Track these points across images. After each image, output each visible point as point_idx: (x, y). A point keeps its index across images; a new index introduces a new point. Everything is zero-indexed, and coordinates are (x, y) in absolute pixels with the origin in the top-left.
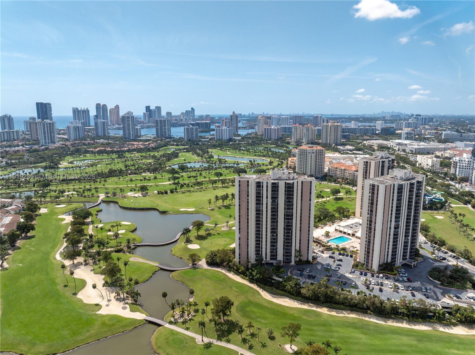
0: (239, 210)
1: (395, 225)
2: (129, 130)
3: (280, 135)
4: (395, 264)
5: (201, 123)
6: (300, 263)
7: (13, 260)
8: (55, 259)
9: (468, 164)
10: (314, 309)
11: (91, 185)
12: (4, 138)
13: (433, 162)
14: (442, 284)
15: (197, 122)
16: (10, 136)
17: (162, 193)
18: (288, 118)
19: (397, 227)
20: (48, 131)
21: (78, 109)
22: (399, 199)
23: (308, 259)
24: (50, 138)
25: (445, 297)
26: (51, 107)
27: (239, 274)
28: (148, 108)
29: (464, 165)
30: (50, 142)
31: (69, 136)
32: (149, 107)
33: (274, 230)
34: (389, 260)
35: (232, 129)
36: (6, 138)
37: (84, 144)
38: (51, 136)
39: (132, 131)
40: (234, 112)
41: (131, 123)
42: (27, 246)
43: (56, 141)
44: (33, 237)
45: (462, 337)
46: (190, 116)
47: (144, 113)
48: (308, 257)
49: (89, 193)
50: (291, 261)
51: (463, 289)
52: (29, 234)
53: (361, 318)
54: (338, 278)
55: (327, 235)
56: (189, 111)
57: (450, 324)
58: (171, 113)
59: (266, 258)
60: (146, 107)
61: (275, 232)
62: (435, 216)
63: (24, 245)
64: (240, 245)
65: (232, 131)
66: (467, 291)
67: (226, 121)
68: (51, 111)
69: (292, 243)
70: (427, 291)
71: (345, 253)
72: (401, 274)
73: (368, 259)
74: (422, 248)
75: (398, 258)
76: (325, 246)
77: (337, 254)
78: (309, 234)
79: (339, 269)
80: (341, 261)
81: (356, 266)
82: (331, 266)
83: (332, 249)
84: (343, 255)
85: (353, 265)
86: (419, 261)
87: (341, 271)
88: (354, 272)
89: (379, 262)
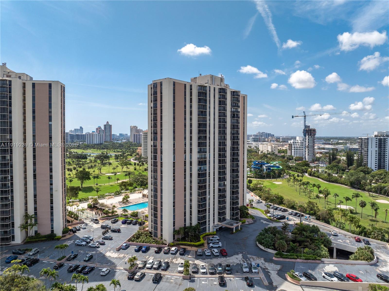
1: (198, 158)
4: (205, 229)
6: (35, 240)
9: (301, 145)
13: (272, 148)
14: (280, 255)
19: (202, 162)
23: (52, 231)
25: (286, 280)
29: (298, 146)
34: (195, 222)
35: (103, 135)
40: (108, 122)
48: (52, 228)
50: (13, 237)
51: (315, 259)
54: (85, 261)
55: (126, 201)
56: (78, 129)
62: (274, 183)
66: (323, 262)
67: (100, 129)
69: (12, 200)
70: (250, 271)
71: (134, 221)
72: (211, 245)
73: (156, 222)
74: (254, 208)
75: (209, 218)
76: (107, 213)
77: (120, 223)
78: (51, 184)
79: (103, 244)
80: (119, 231)
81: (137, 237)
82: (92, 240)
83: (118, 217)
84: (129, 224)
85: (133, 237)
86: (247, 223)
87: (101, 249)
88: (127, 247)
89: (174, 226)
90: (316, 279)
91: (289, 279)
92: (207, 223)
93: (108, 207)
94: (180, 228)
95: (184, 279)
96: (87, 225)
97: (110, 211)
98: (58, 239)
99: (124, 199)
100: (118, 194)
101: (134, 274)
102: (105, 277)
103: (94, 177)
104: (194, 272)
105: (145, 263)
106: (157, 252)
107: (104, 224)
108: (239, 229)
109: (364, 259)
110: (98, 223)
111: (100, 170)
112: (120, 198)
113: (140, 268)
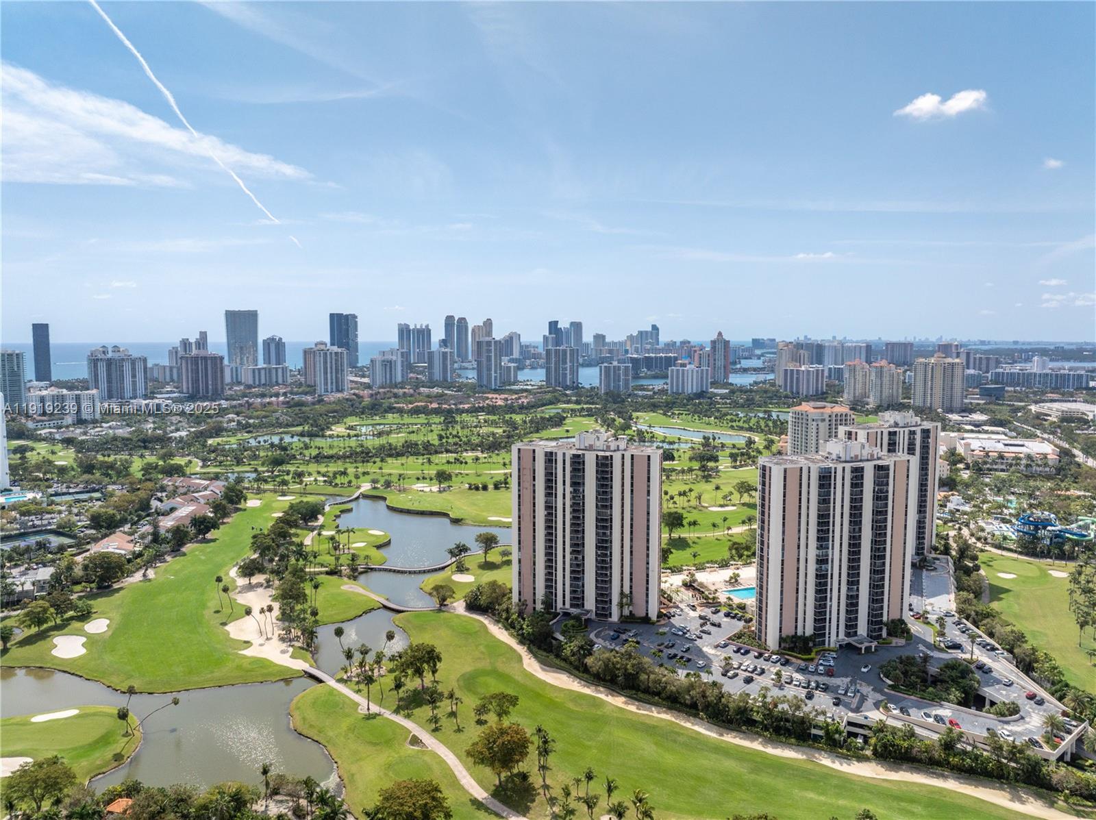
0: (519, 505)
1: (817, 555)
2: (489, 369)
3: (822, 387)
4: (822, 642)
5: (656, 358)
6: (630, 620)
7: (166, 570)
8: (228, 574)
10: (602, 696)
11: (357, 467)
12: (260, 380)
14: (892, 687)
15: (647, 355)
16: (270, 376)
17: (477, 488)
18: (861, 347)
19: (822, 561)
20: (331, 368)
21: (409, 326)
22: (824, 500)
23: (647, 614)
24: (334, 381)
25: (878, 709)
26: (356, 322)
27: (509, 627)
28: (553, 326)
30: (334, 390)
31: (373, 380)
32: (556, 322)
33: (578, 547)
34: (809, 631)
35: (707, 370)
36: (263, 381)
37: (396, 396)
38: (336, 377)
39: (496, 372)
40: (720, 334)
41: (493, 354)
42: (197, 553)
43: (346, 388)
44: (214, 540)
45: (854, 778)
46: (647, 344)
47: (544, 336)
48: (647, 610)
49: (345, 480)
50: (611, 614)
51: (933, 700)
52: (208, 536)
53: (677, 721)
55: (734, 580)
56: (646, 332)
57: (853, 757)
58: (604, 337)
59: (564, 604)
60: (550, 323)
61: (578, 552)
62: (1050, 572)
63: (193, 551)
64: (520, 573)
65: (707, 374)
66: (941, 706)
67: (701, 352)
68: (356, 329)
69: (611, 576)
70: (845, 694)
71: (740, 614)
72: (821, 661)
73: (760, 623)
74: (928, 623)
75: (830, 630)
76: (707, 598)
77: (721, 614)
78: (648, 563)
79: (701, 638)
80: (719, 626)
81: (739, 636)
82: (688, 631)
83: (720, 606)
84: (733, 618)
85: (734, 635)
86: (894, 645)
87: (699, 642)
88: (725, 646)
89: (780, 632)
90: (909, 715)
91: (881, 709)
92: (827, 635)
93: (708, 590)
94: (788, 636)
95: (774, 685)
96: (682, 610)
97: (711, 596)
98: (653, 624)
99: (731, 578)
100: (724, 565)
101: (728, 671)
102: (701, 668)
103: (690, 524)
104: (786, 683)
105: (741, 664)
106: (756, 657)
107: (703, 614)
108: (873, 650)
109: (993, 714)
110: (695, 610)
111: (700, 499)
112: (727, 573)
113: (735, 668)
